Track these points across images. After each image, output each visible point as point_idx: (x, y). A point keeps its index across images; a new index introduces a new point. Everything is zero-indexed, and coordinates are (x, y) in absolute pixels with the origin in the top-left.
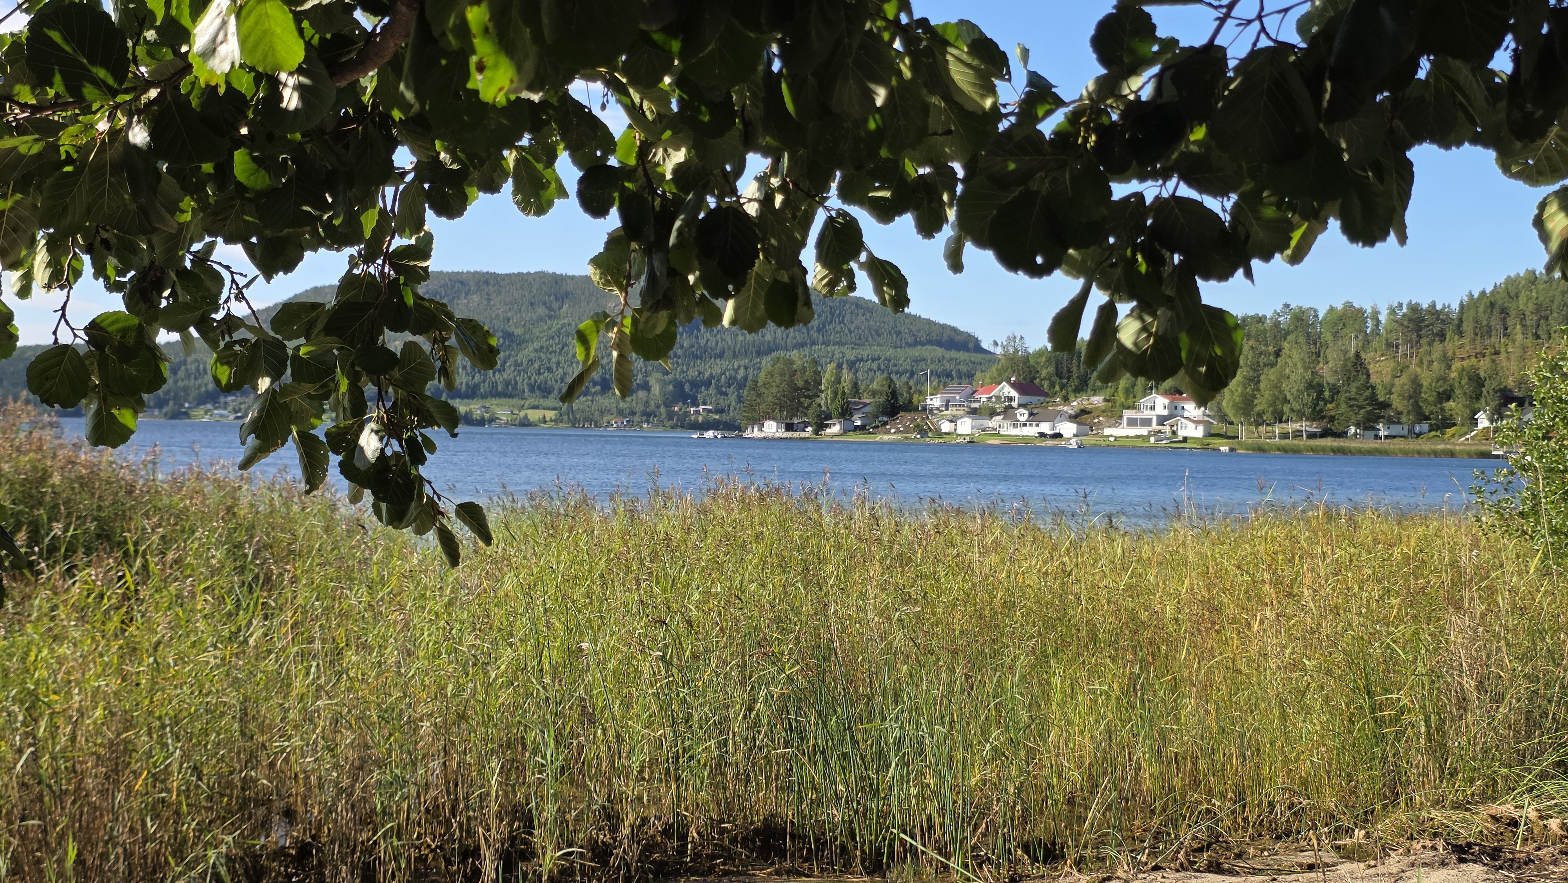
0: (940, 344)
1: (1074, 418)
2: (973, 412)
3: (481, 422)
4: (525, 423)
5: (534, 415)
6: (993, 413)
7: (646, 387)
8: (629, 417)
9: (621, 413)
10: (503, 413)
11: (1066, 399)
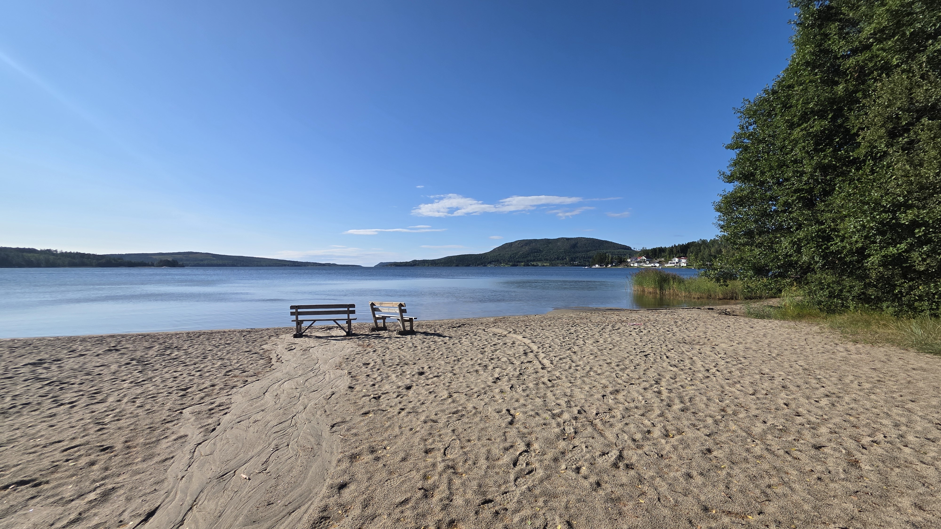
0: (623, 249)
1: (658, 263)
2: (637, 262)
3: (536, 266)
4: (544, 266)
5: (545, 264)
6: (641, 262)
7: (566, 259)
8: (563, 264)
9: (561, 264)
10: (540, 264)
11: (656, 259)
